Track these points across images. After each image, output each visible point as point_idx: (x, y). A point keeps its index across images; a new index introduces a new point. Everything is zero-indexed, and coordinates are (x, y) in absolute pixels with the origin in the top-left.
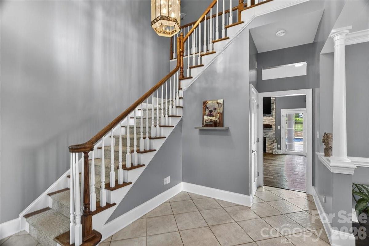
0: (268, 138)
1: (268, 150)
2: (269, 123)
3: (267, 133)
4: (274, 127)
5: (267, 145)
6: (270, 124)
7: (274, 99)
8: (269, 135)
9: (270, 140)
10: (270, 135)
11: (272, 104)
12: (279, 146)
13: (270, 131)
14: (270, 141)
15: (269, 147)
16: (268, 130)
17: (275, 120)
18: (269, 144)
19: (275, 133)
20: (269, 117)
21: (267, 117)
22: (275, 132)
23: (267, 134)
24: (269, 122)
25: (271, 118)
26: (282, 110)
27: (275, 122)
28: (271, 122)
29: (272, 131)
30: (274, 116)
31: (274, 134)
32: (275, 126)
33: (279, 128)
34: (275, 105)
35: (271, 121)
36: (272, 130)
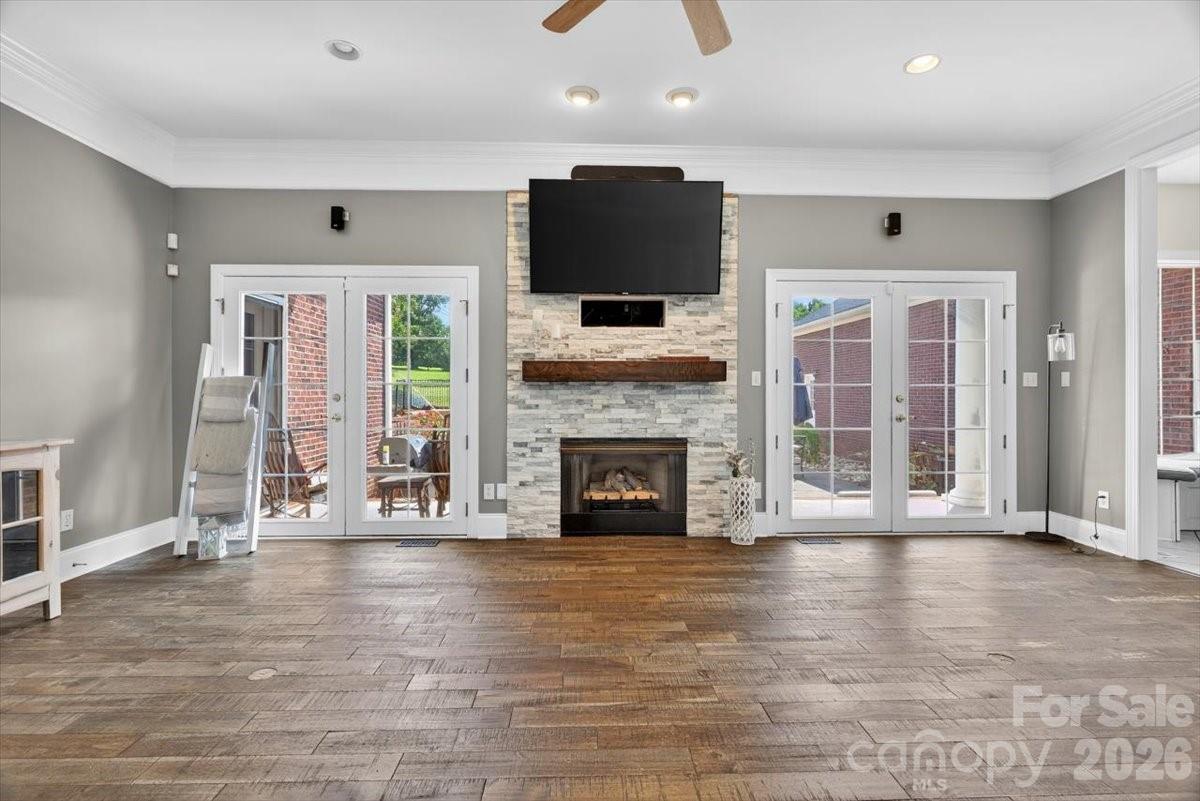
0: (696, 444)
2: (699, 352)
3: (691, 414)
4: (729, 378)
5: (690, 487)
7: (733, 206)
8: (703, 425)
9: (707, 455)
10: (710, 426)
12: (756, 488)
13: (706, 401)
14: (707, 464)
15: (706, 502)
17: (734, 335)
18: (701, 482)
19: (735, 411)
20: (705, 313)
21: (690, 313)
22: (733, 409)
23: (693, 422)
24: (703, 345)
25: (713, 319)
26: (772, 276)
27: (735, 348)
28: (714, 344)
29: (720, 402)
30: (731, 310)
31: (730, 418)
32: (738, 371)
33: (759, 384)
35: (715, 338)
36: (718, 397)
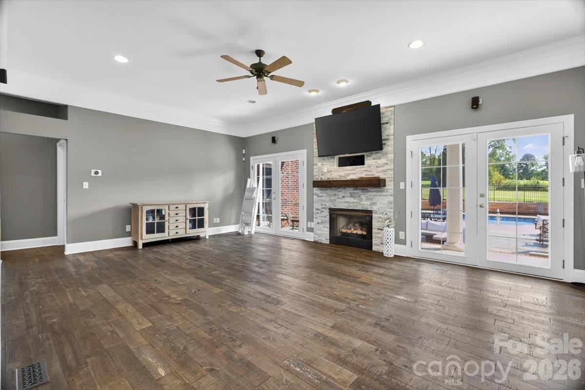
0: (376, 213)
1: (376, 245)
2: (377, 175)
3: (374, 201)
4: (390, 185)
5: (374, 231)
6: (382, 176)
7: (391, 111)
8: (379, 205)
9: (380, 218)
10: (381, 206)
11: (383, 126)
12: (402, 234)
13: (380, 195)
15: (379, 237)
16: (378, 192)
17: (392, 166)
18: (378, 229)
20: (379, 158)
21: (374, 159)
22: (392, 199)
23: (375, 204)
24: (379, 172)
25: (383, 160)
26: (409, 139)
27: (392, 172)
28: (383, 171)
29: (387, 195)
30: (391, 156)
31: (390, 203)
32: (392, 183)
33: (403, 188)
34: (392, 127)
35: (384, 168)
